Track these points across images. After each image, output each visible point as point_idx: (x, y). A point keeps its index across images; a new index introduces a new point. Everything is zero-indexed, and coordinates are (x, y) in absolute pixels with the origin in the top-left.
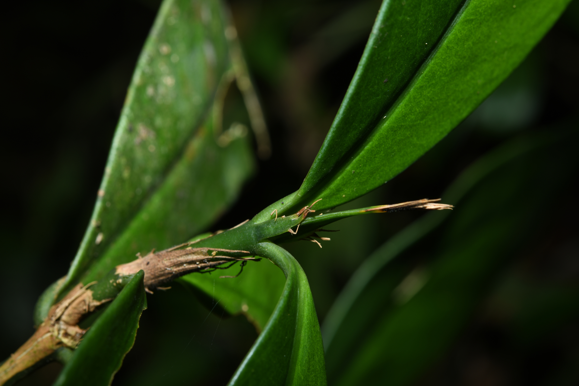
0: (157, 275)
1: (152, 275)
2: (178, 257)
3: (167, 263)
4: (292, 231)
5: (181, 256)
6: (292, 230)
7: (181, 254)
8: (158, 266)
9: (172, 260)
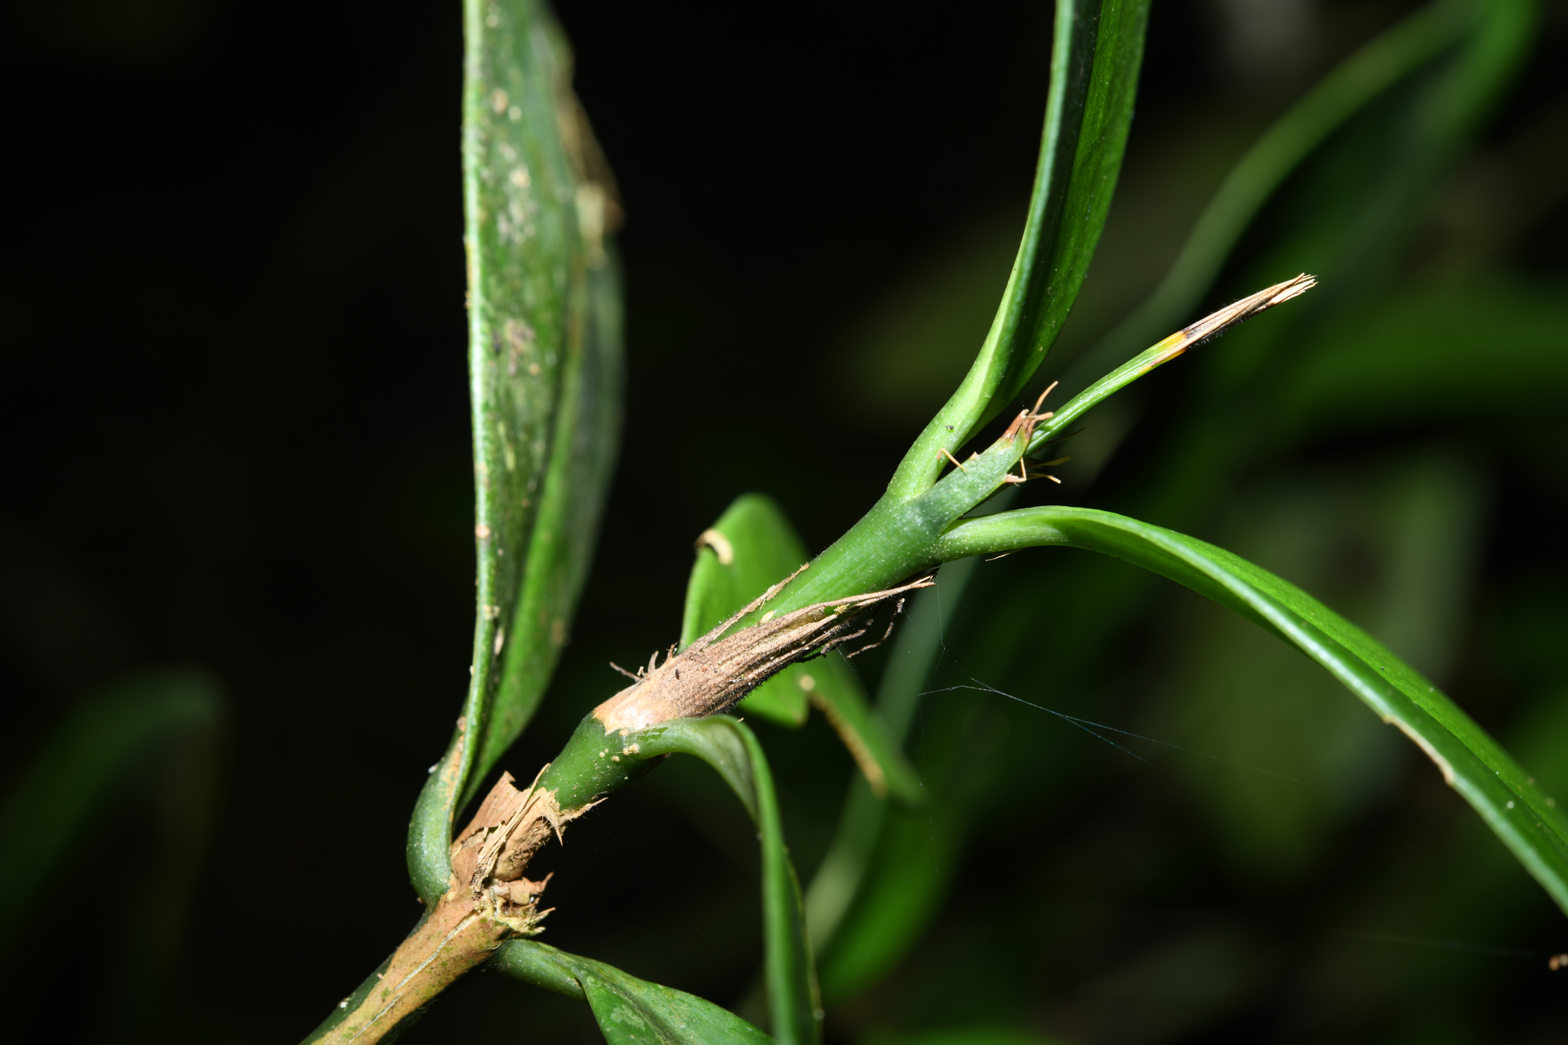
0: (710, 702)
1: (698, 707)
2: (751, 647)
3: (728, 668)
4: (1014, 479)
5: (758, 642)
6: (1013, 475)
7: (756, 638)
8: (710, 683)
9: (738, 659)
